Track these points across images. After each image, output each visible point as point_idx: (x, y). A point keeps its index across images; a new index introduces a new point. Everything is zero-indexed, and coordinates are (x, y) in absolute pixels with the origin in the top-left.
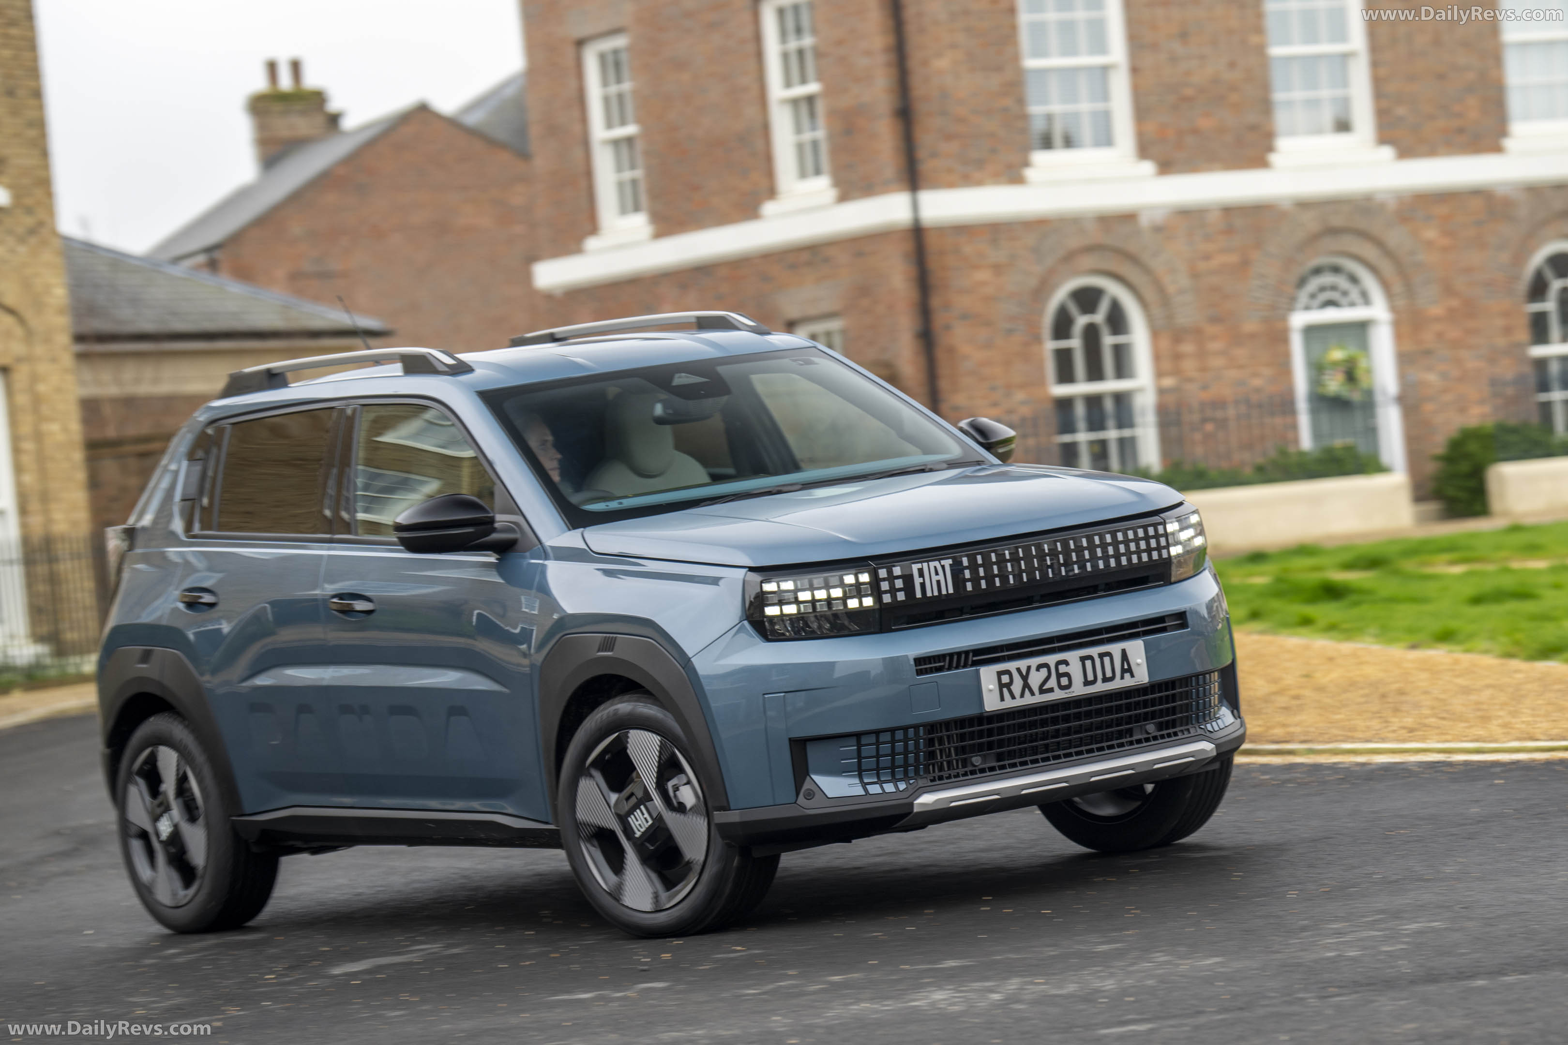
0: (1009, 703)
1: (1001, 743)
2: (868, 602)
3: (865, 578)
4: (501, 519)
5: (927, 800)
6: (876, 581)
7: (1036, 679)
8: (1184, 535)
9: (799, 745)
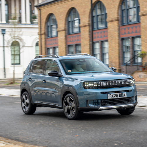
0: (111, 98)
1: (109, 102)
2: (96, 86)
3: (96, 83)
4: (59, 73)
5: (101, 108)
6: (97, 83)
7: (114, 96)
8: (132, 81)
9: (87, 100)
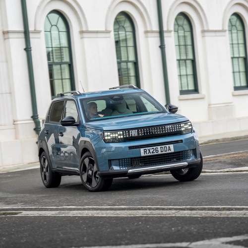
0: (146, 155)
1: (145, 162)
2: (122, 137)
3: (121, 133)
5: (130, 171)
6: (123, 133)
7: (151, 151)
8: (186, 126)
9: (110, 161)
